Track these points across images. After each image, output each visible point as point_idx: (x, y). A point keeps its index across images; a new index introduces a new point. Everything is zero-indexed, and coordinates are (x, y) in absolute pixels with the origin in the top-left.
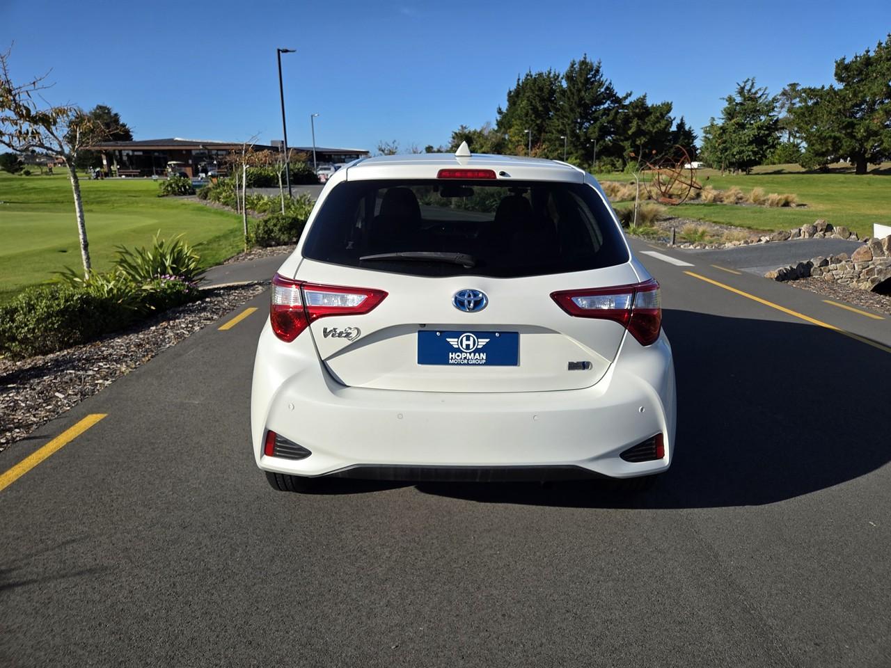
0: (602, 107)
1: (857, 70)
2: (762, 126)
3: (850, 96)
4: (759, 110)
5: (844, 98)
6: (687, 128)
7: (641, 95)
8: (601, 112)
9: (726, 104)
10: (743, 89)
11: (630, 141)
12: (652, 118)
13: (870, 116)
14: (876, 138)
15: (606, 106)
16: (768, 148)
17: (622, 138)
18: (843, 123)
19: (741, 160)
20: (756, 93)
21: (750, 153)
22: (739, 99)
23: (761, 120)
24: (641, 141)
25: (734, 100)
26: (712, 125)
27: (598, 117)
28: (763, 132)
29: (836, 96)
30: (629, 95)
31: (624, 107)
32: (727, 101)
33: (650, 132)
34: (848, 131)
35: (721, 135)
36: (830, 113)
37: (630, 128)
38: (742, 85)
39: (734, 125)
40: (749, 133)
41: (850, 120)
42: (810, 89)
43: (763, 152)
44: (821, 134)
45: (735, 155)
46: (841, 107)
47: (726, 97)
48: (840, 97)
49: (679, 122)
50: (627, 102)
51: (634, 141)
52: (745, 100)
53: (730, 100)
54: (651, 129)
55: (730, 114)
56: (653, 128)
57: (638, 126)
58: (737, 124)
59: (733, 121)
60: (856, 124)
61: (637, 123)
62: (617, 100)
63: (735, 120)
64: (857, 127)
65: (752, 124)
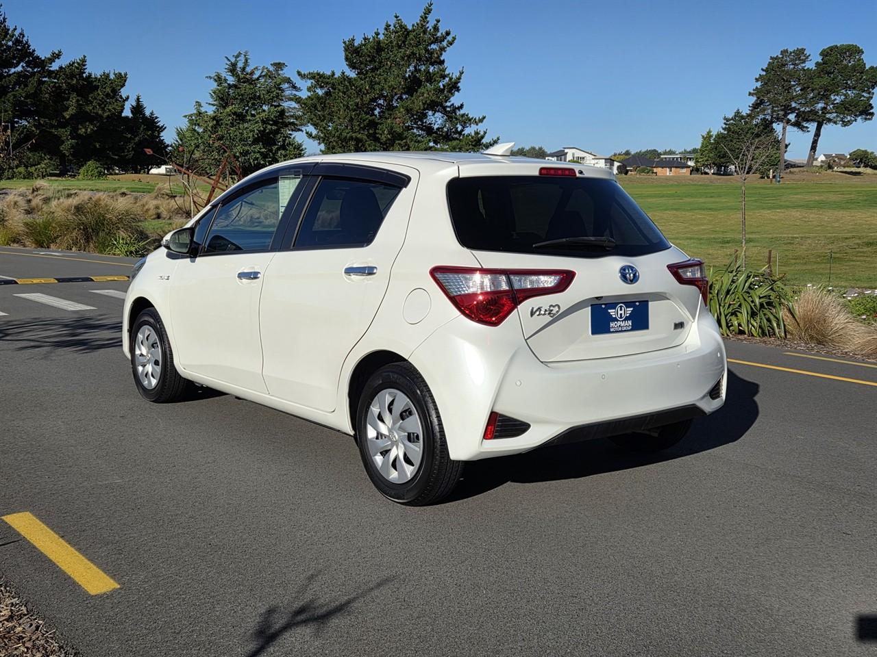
0: (13, 70)
1: (369, 56)
2: (268, 119)
3: (367, 88)
4: (259, 96)
5: (360, 90)
6: (147, 113)
7: (77, 58)
8: (13, 79)
9: (214, 85)
10: (234, 65)
11: (69, 129)
12: (100, 94)
13: (391, 115)
14: (402, 143)
15: (19, 69)
16: (278, 149)
17: (54, 122)
18: (364, 121)
19: (247, 165)
20: (252, 73)
21: (258, 155)
22: (231, 80)
23: (264, 111)
24: (86, 129)
25: (226, 80)
26: (200, 113)
27: (8, 87)
28: (269, 127)
29: (351, 87)
30: (57, 56)
31: (50, 74)
32: (216, 80)
33: (99, 117)
34: (371, 131)
35: (214, 127)
36: (348, 107)
37: (67, 109)
38: (233, 60)
39: (230, 115)
40: (252, 128)
41: (371, 118)
42: (318, 74)
43: (273, 154)
44: (341, 134)
45: (238, 157)
46: (358, 100)
47: (213, 75)
48: (356, 87)
49: (134, 104)
50: (55, 67)
51: (75, 129)
52: (239, 81)
53: (219, 79)
54: (100, 112)
55: (223, 99)
56: (103, 109)
57: (79, 106)
58: (235, 113)
59: (228, 110)
60: (377, 124)
61: (78, 101)
62: (37, 62)
63: (231, 108)
64: (380, 127)
65: (253, 115)
